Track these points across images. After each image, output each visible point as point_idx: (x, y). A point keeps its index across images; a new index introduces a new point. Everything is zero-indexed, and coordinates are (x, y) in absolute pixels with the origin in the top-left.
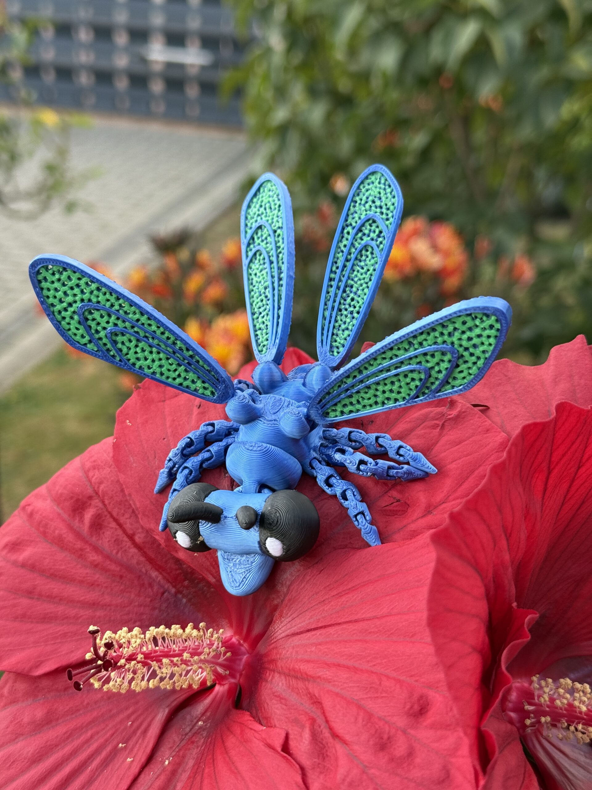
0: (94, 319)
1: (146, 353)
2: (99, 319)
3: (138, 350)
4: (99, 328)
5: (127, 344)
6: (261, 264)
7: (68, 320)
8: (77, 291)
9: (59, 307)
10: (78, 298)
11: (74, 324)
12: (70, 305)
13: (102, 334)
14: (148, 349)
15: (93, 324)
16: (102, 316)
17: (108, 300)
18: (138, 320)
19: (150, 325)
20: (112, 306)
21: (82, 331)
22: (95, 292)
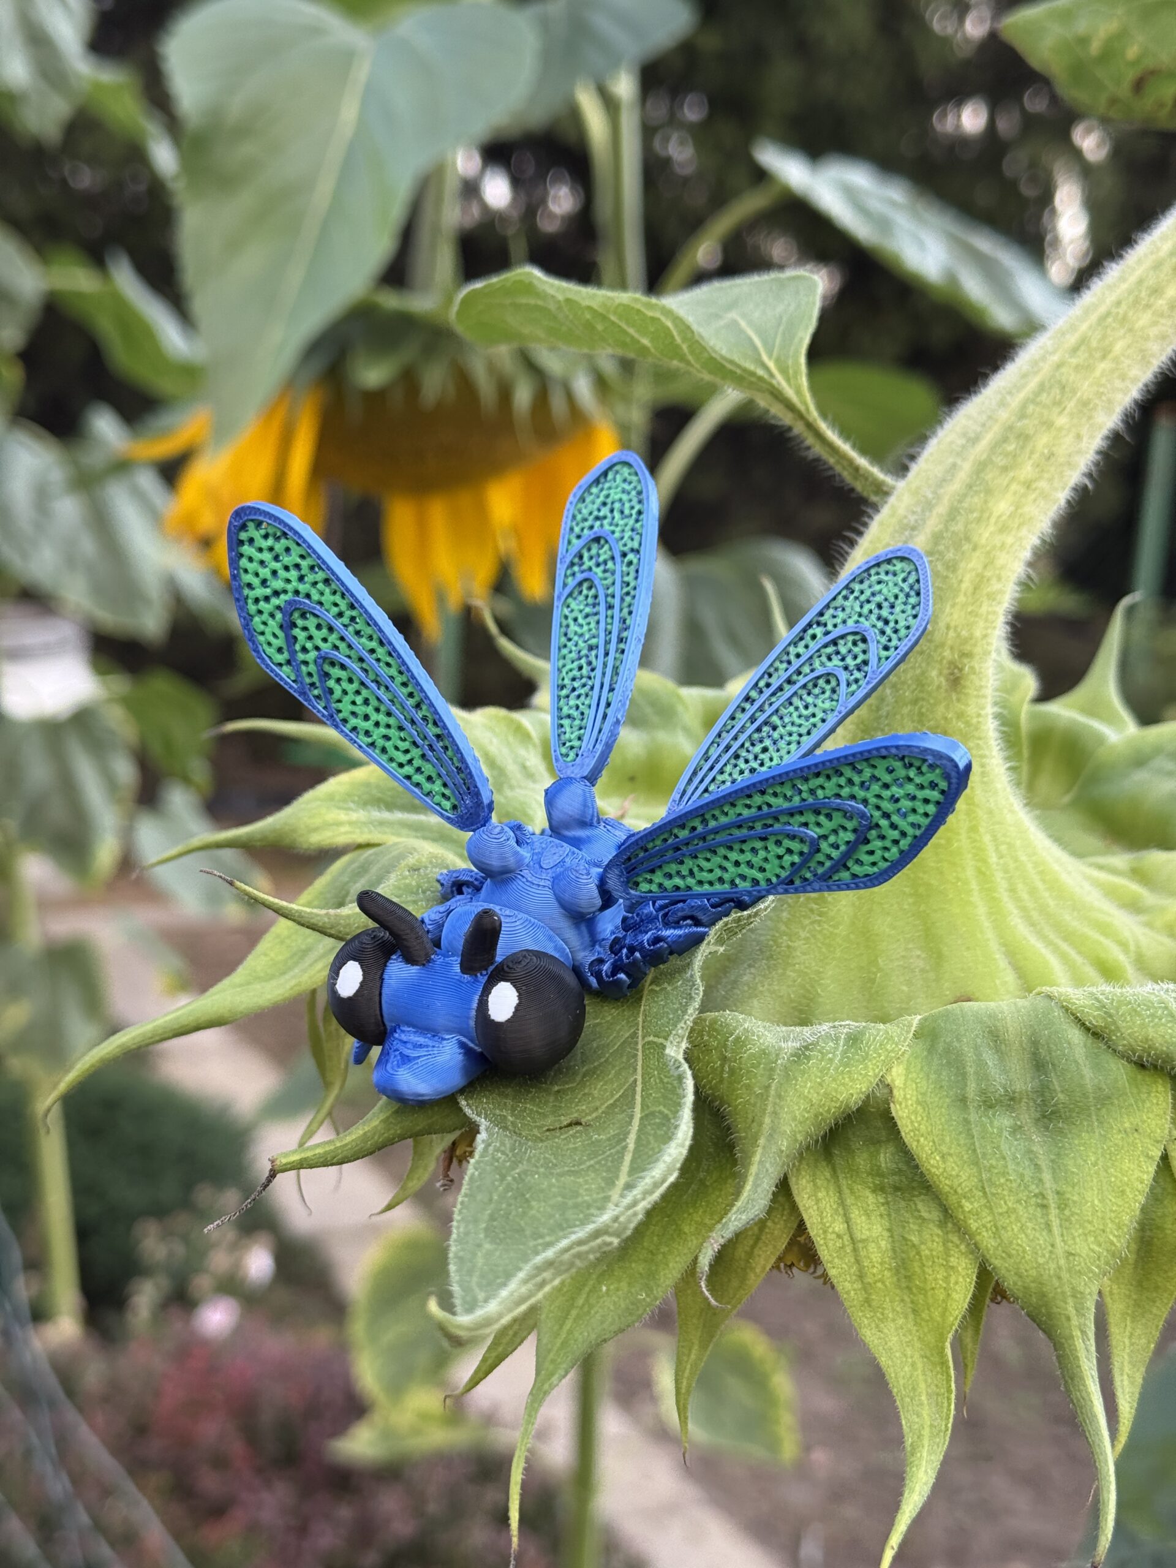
0: (305, 629)
1: (370, 709)
2: (313, 631)
3: (359, 700)
4: (309, 645)
5: (345, 684)
6: (587, 605)
7: (265, 616)
8: (293, 574)
9: (260, 592)
10: (289, 587)
11: (272, 626)
12: (276, 593)
13: (311, 656)
14: (374, 702)
15: (301, 635)
16: (319, 628)
17: (336, 605)
18: (372, 651)
19: (388, 665)
20: (340, 615)
21: (279, 642)
22: (322, 586)
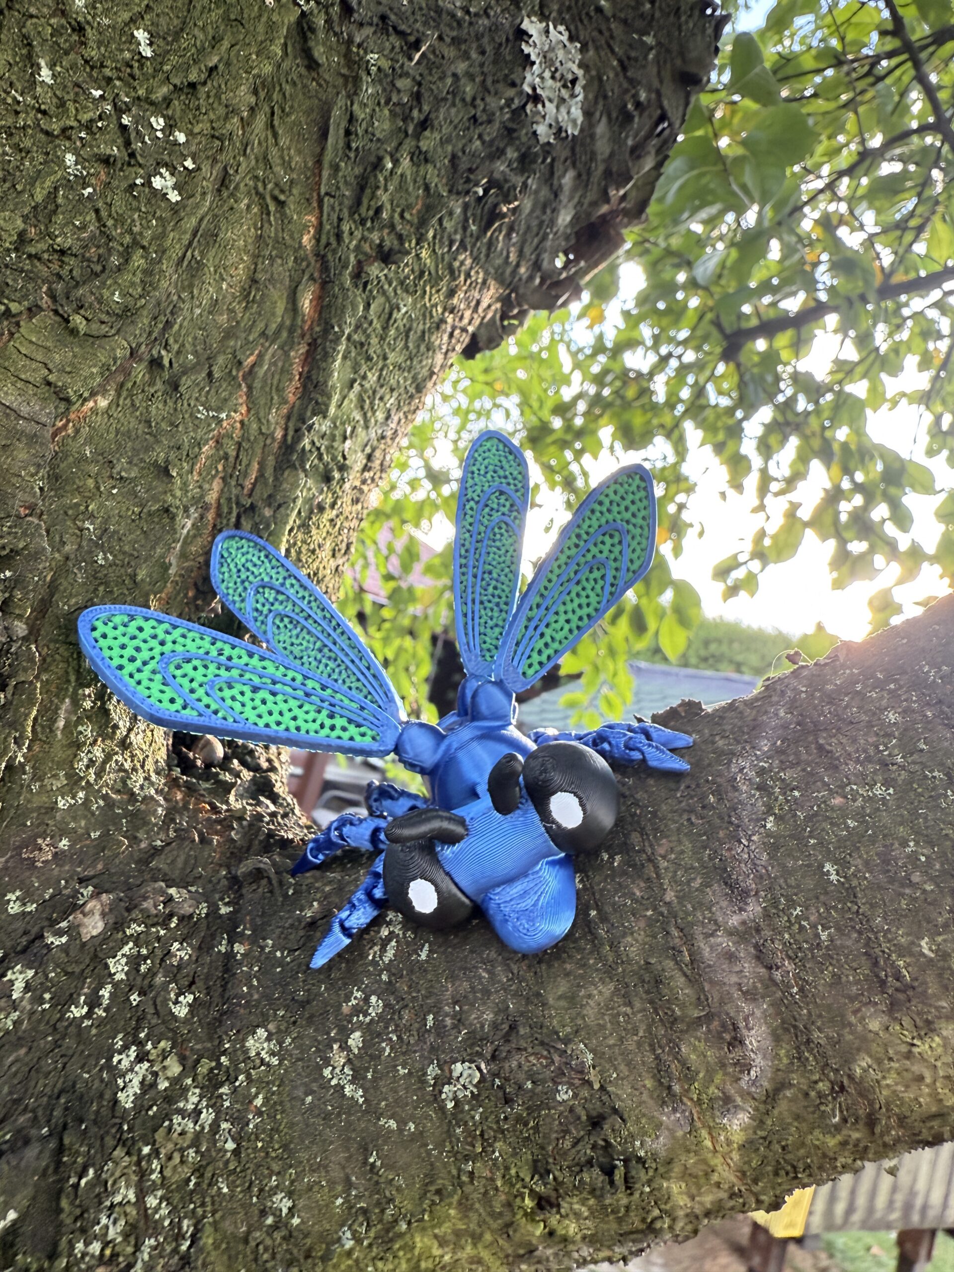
0: (185, 676)
1: (270, 705)
2: (192, 673)
3: (258, 702)
4: (195, 685)
5: (239, 697)
7: (145, 683)
8: (154, 643)
9: (130, 668)
10: (156, 652)
11: (156, 686)
12: (145, 663)
13: (200, 692)
14: (270, 698)
15: (185, 682)
16: (195, 668)
17: (200, 647)
20: (208, 652)
21: (168, 695)
22: (181, 640)
